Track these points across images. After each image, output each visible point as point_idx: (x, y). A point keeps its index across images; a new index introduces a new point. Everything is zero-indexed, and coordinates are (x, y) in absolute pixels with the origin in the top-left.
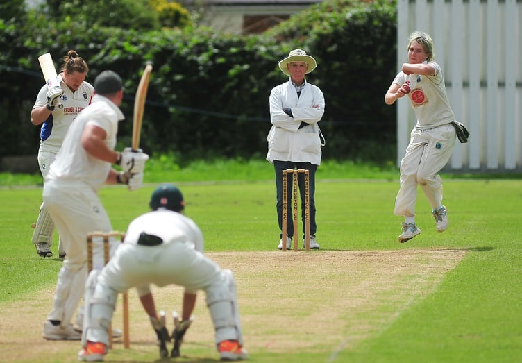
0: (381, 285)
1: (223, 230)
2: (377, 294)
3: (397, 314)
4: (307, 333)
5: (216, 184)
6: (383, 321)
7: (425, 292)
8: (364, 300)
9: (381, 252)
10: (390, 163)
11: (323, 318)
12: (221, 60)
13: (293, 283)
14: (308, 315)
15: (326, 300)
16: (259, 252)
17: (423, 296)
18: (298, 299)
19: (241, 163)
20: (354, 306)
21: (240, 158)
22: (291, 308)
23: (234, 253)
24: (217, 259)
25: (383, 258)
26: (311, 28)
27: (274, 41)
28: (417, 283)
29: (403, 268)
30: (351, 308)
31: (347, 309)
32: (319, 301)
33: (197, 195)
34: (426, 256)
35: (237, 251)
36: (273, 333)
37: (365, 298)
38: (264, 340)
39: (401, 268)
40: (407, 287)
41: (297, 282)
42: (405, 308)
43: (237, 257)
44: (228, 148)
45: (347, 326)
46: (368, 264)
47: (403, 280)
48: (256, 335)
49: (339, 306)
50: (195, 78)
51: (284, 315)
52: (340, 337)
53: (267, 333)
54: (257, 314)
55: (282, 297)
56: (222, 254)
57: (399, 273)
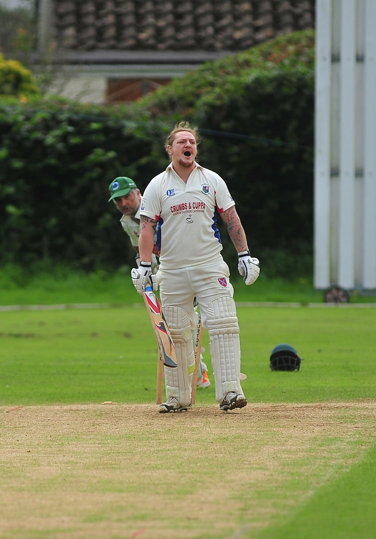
0: (289, 452)
1: (75, 374)
2: (284, 465)
3: (310, 493)
4: (189, 519)
5: (68, 308)
6: (292, 502)
7: (350, 461)
8: (267, 473)
9: (290, 405)
10: (303, 281)
11: (211, 498)
12: (75, 140)
13: (171, 448)
14: (191, 493)
15: (215, 473)
16: (125, 406)
17: (346, 467)
18: (178, 470)
19: (104, 279)
20: (252, 481)
21: (101, 273)
22: (167, 484)
23: (91, 406)
24: (68, 414)
25: (293, 413)
26: (198, 96)
27: (148, 114)
28: (339, 450)
29: (321, 429)
30: (250, 484)
31: (242, 485)
32: (206, 474)
33: (42, 324)
34: (351, 412)
35: (94, 403)
36: (143, 518)
37: (268, 469)
38: (131, 527)
39: (317, 428)
40: (325, 454)
41: (175, 447)
42: (322, 484)
43: (95, 411)
44: (86, 260)
45: (244, 509)
46: (272, 422)
47: (320, 445)
48: (120, 520)
49: (232, 481)
50: (39, 165)
51: (158, 493)
52: (233, 524)
53: (135, 518)
54: (121, 491)
55: (155, 468)
56: (74, 407)
57: (314, 435)
